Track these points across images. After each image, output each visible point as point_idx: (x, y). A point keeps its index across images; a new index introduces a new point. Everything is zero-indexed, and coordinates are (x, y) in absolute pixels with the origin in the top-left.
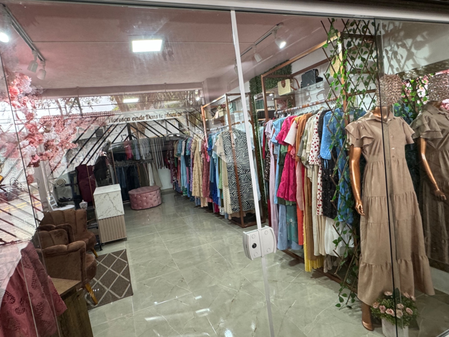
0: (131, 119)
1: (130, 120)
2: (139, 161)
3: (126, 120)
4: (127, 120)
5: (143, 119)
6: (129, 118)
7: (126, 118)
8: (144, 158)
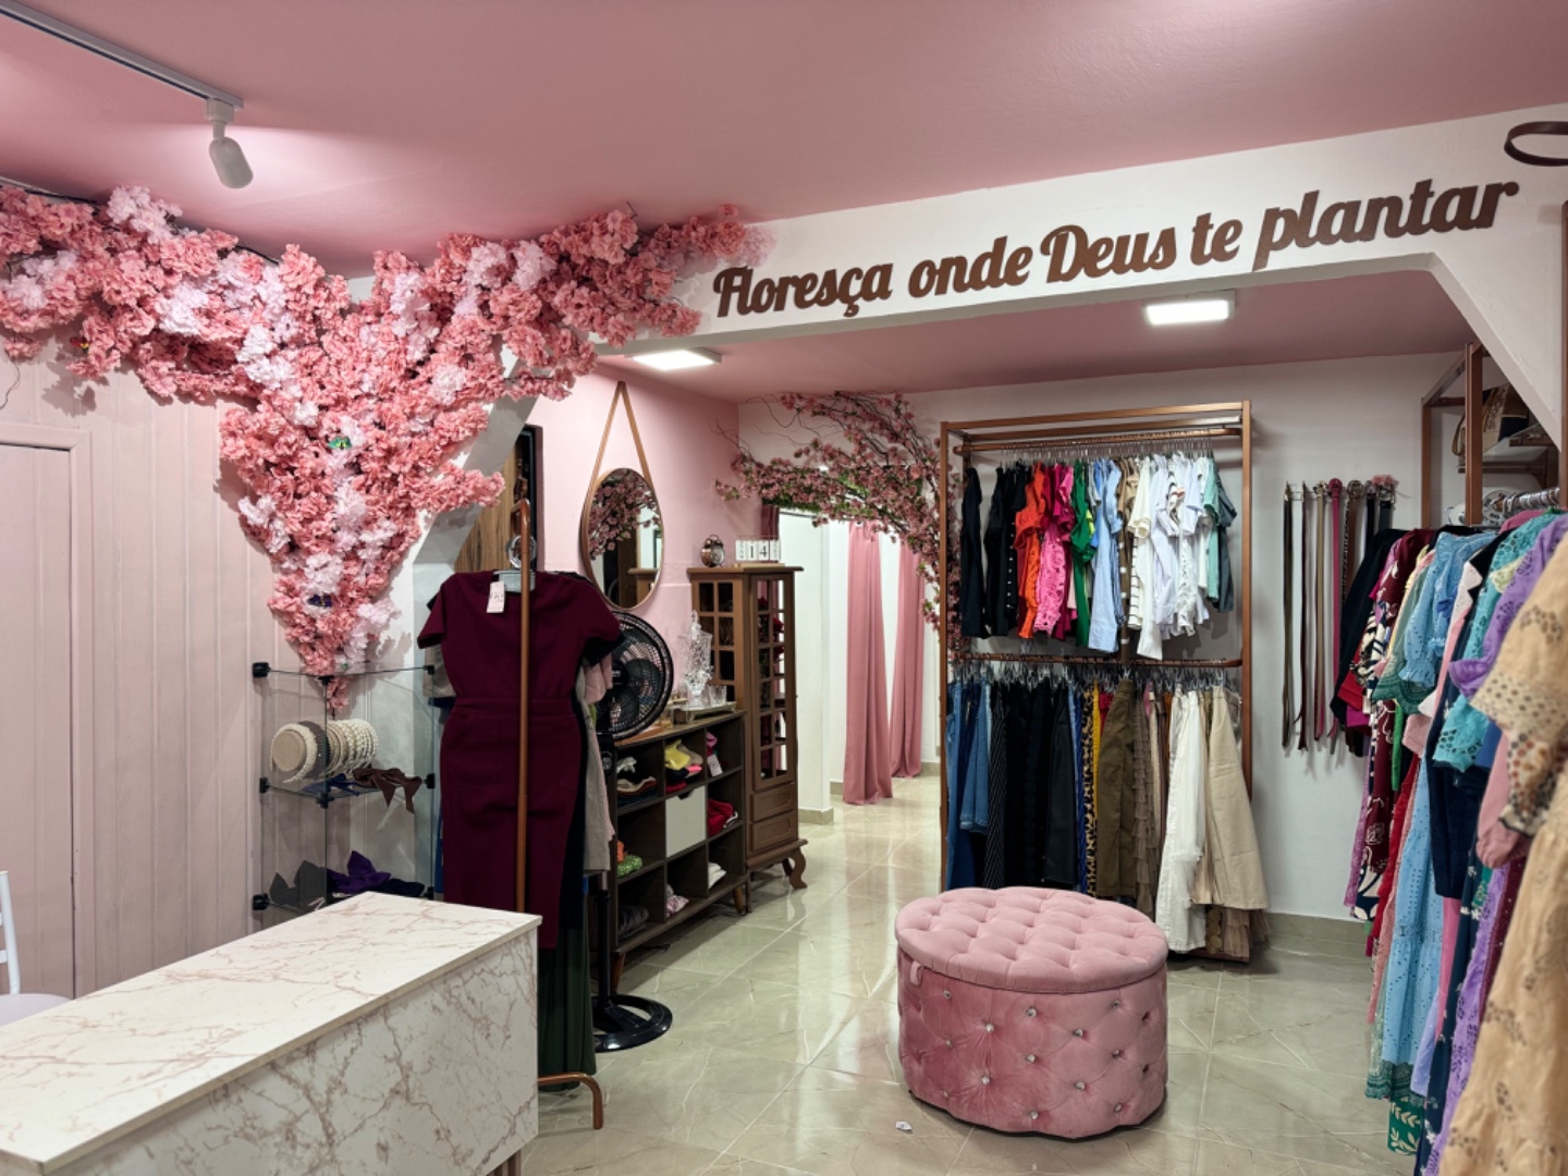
0: (899, 282)
1: (884, 293)
2: (1108, 664)
3: (855, 287)
4: (867, 294)
5: (1014, 279)
6: (886, 270)
7: (856, 272)
8: (1148, 647)
